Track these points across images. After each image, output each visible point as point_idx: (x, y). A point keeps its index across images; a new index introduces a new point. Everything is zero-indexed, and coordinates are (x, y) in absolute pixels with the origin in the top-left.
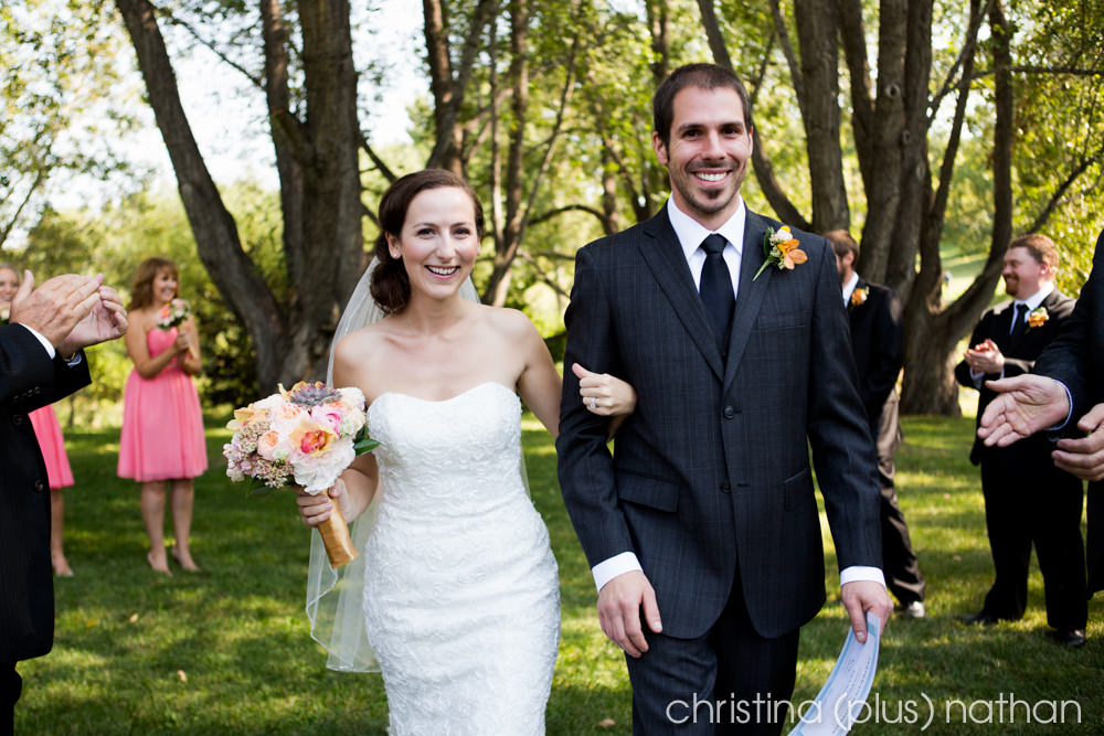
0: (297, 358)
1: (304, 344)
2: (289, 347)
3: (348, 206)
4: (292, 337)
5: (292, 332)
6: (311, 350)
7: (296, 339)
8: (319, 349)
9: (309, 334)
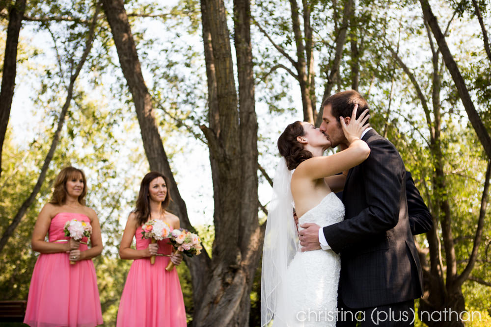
0: (216, 284)
1: (219, 276)
2: (211, 277)
3: (250, 196)
4: (213, 271)
5: (213, 268)
6: (223, 279)
7: (215, 272)
8: (228, 280)
9: (223, 269)
